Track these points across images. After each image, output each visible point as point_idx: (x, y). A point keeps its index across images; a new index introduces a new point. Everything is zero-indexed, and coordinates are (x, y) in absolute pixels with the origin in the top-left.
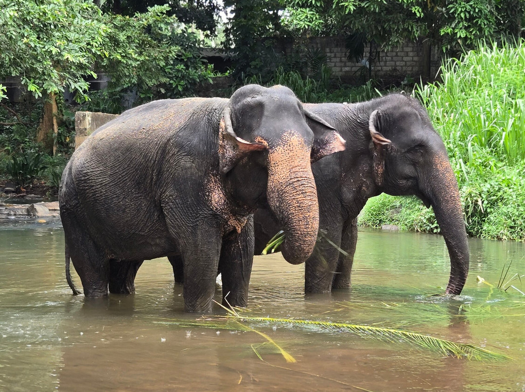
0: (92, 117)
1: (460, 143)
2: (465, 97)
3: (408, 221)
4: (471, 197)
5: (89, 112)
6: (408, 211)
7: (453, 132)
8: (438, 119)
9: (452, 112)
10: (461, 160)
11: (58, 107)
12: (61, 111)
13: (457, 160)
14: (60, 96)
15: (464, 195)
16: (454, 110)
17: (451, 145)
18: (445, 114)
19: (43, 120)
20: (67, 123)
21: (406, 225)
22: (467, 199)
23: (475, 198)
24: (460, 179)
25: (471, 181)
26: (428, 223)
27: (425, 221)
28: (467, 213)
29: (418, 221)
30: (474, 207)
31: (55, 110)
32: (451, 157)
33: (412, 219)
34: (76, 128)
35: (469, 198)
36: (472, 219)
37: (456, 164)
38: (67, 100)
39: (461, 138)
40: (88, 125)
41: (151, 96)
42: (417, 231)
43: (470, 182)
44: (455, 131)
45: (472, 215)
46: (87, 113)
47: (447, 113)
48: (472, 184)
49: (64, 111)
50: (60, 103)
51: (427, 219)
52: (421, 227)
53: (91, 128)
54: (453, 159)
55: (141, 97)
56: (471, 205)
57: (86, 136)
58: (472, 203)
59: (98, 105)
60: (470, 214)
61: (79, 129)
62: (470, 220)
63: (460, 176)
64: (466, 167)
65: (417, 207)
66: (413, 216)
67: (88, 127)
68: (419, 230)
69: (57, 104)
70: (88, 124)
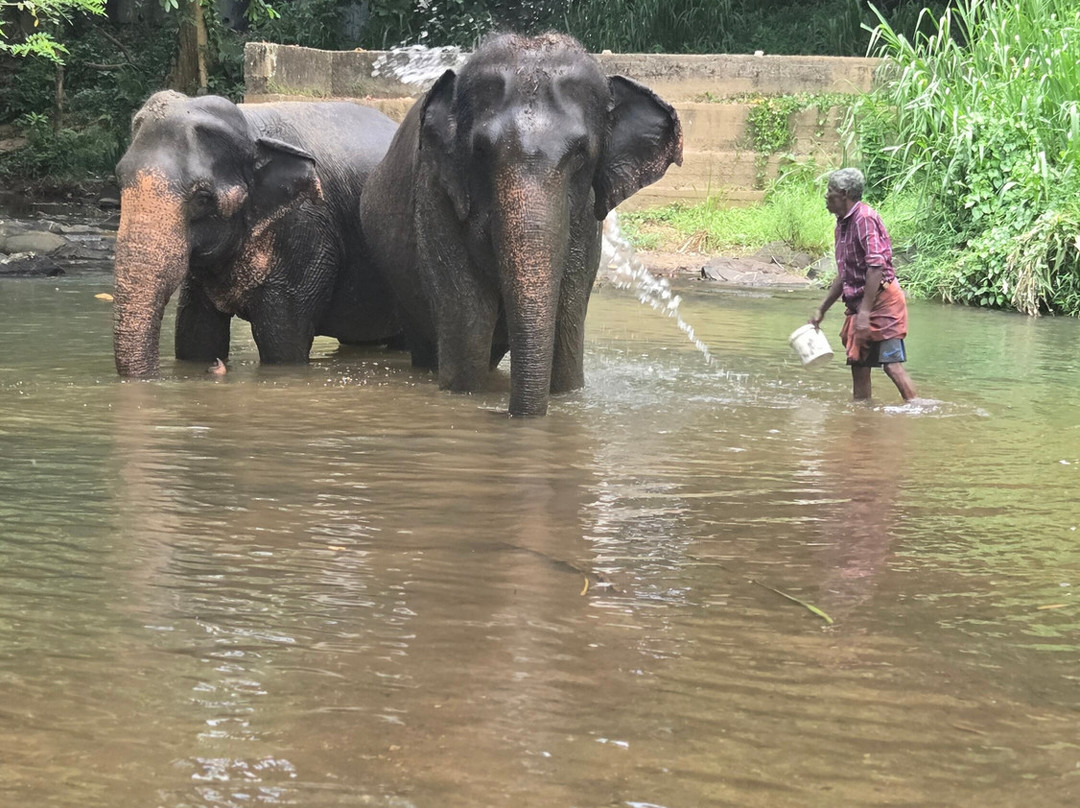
0: (279, 55)
1: (1041, 119)
2: (1056, 24)
3: (928, 279)
4: (1061, 232)
5: (272, 44)
6: (929, 261)
7: (1028, 96)
8: (998, 68)
9: (1028, 54)
10: (1042, 155)
11: (208, 34)
12: (215, 42)
13: (1034, 155)
14: (212, 12)
15: (1047, 228)
16: (1033, 50)
17: (1023, 124)
18: (1013, 59)
19: (177, 60)
20: (227, 68)
21: (924, 288)
22: (1052, 236)
23: (1069, 235)
24: (1040, 194)
25: (1064, 199)
26: (970, 286)
27: (962, 281)
28: (1051, 265)
29: (949, 281)
30: (1067, 253)
31: (202, 40)
32: (1022, 148)
33: (936, 276)
34: (246, 76)
35: (1056, 236)
36: (1061, 279)
37: (1033, 164)
38: (226, 20)
39: (1044, 110)
40: (270, 71)
41: (401, 16)
42: (947, 301)
43: (1061, 202)
44: (1032, 94)
45: (1063, 271)
46: (269, 45)
47: (1017, 58)
48: (1065, 205)
49: (220, 42)
50: (213, 26)
51: (968, 278)
52: (954, 293)
53: (276, 77)
54: (1027, 152)
55: (381, 14)
56: (1060, 249)
57: (266, 93)
58: (1063, 245)
59: (291, 31)
60: (1057, 267)
61: (253, 79)
62: (1058, 281)
63: (1039, 188)
64: (1052, 170)
65: (947, 252)
66: (939, 271)
67: (270, 75)
68: (950, 299)
69: (206, 27)
70: (270, 68)
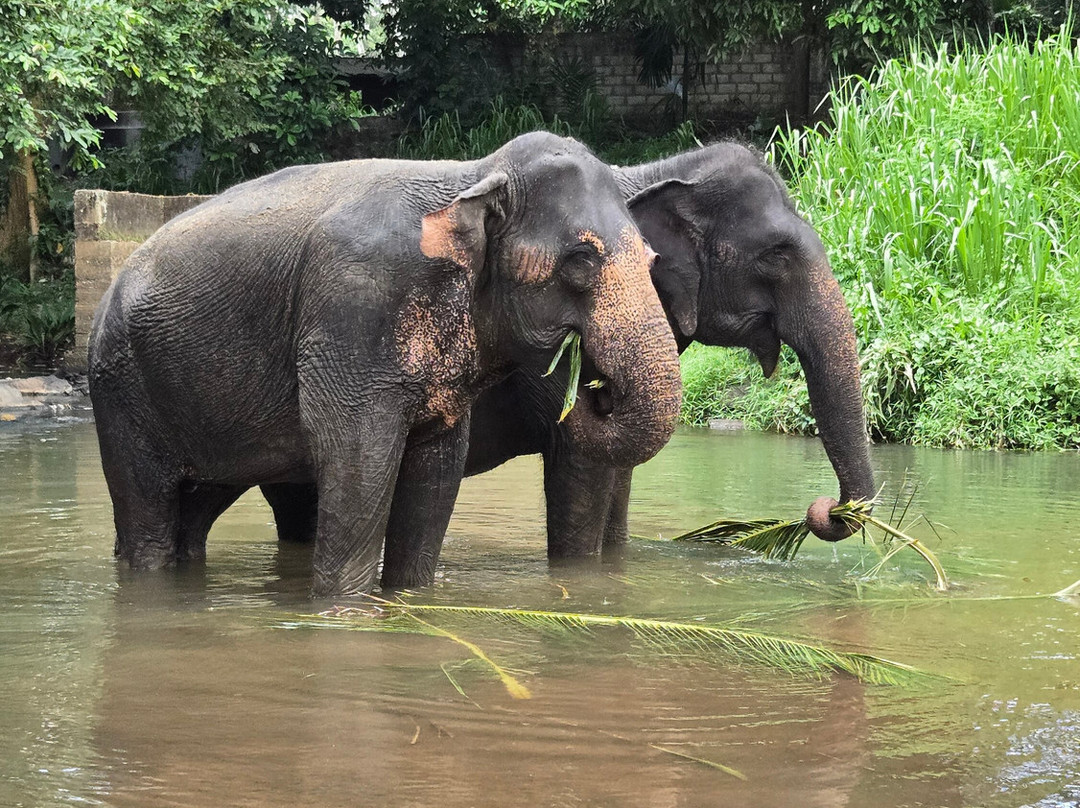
0: (109, 201)
1: (868, 249)
2: (880, 156)
3: (762, 411)
4: (891, 361)
5: (102, 191)
6: (763, 392)
7: (854, 228)
8: (823, 201)
9: (852, 186)
10: (870, 286)
11: (38, 181)
12: (46, 190)
13: (862, 285)
14: (42, 159)
15: (877, 356)
16: (857, 182)
17: (850, 255)
18: (839, 191)
19: (7, 208)
20: (58, 215)
21: (759, 419)
22: (882, 365)
23: (899, 363)
24: (869, 324)
25: (892, 328)
26: (804, 416)
27: (797, 411)
28: (883, 393)
29: (783, 411)
30: (898, 382)
31: (32, 187)
32: (850, 279)
33: (770, 407)
34: (76, 223)
35: (886, 364)
36: (892, 406)
37: (861, 295)
38: (56, 167)
39: (870, 240)
40: (100, 218)
41: (233, 158)
42: (782, 431)
43: (890, 331)
44: (858, 226)
45: (894, 399)
46: (99, 192)
47: (842, 189)
48: (892, 335)
49: (51, 189)
50: (43, 173)
51: (802, 408)
52: (789, 422)
53: (107, 224)
54: (855, 282)
55: (212, 159)
56: (890, 377)
57: (97, 240)
58: (893, 373)
59: (121, 176)
60: (888, 396)
61: (83, 226)
62: (889, 409)
63: (868, 318)
64: (881, 300)
65: (781, 382)
66: (773, 402)
67: (101, 221)
68: (785, 430)
69: (36, 174)
70: (100, 214)
